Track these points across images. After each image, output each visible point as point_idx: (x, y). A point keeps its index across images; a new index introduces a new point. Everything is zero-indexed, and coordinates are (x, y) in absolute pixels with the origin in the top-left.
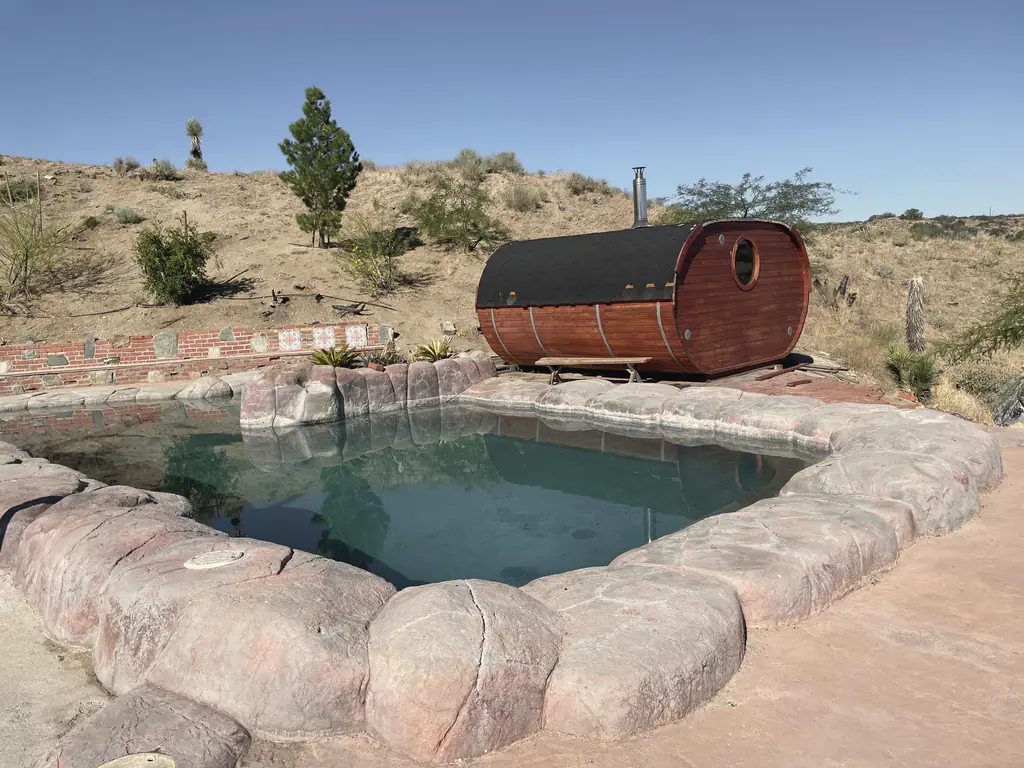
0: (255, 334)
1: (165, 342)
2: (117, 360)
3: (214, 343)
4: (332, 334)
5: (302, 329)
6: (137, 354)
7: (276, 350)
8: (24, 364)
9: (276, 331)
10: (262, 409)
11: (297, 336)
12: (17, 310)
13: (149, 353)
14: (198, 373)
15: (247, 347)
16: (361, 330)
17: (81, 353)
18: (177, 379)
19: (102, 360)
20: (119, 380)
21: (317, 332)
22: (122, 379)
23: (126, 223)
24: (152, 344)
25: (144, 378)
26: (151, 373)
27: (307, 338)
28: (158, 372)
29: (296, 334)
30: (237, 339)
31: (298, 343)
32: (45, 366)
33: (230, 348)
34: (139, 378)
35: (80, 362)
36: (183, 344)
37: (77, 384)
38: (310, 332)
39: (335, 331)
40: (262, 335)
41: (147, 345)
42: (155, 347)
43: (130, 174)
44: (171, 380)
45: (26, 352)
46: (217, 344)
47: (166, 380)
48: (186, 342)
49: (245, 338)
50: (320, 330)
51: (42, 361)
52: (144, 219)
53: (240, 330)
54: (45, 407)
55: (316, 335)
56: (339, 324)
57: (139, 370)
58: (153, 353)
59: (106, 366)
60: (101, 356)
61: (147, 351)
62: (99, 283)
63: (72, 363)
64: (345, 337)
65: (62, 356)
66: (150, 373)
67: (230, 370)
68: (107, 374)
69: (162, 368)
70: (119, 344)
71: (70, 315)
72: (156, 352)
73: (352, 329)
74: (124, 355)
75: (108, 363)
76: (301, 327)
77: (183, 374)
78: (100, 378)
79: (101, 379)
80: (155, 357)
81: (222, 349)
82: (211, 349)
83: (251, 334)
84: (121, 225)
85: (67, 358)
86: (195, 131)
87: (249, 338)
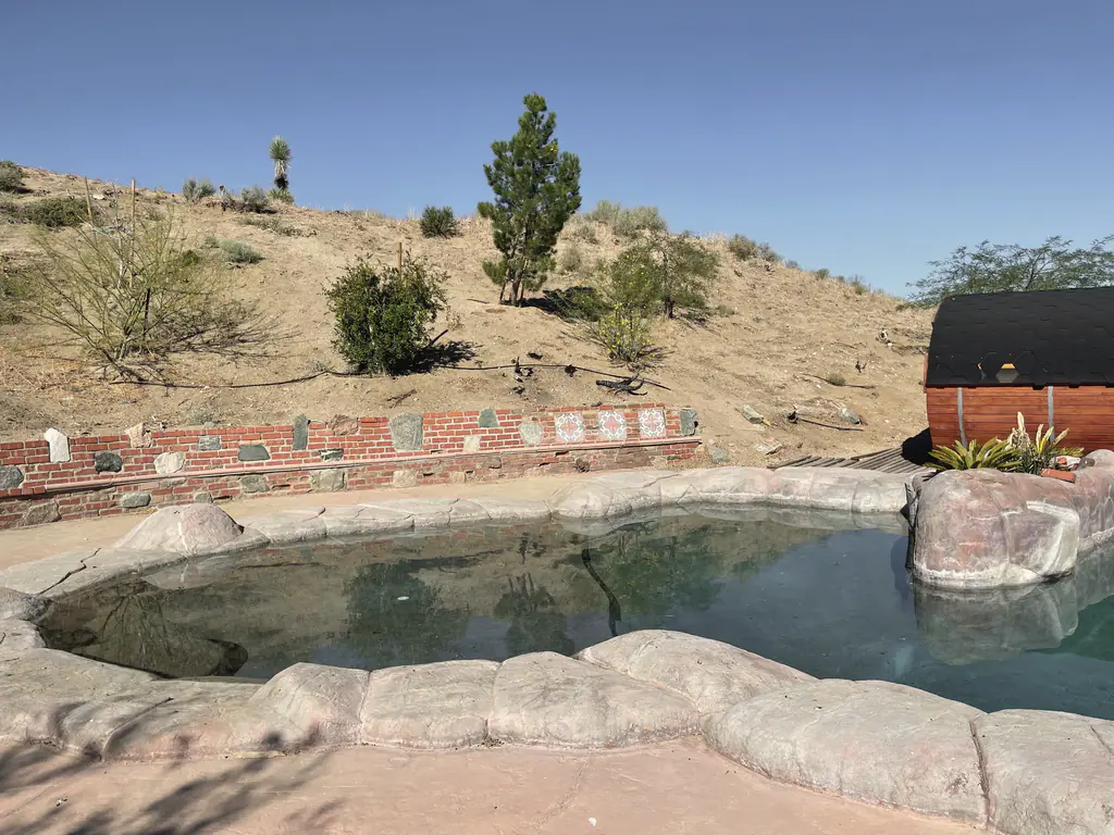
0: (524, 419)
1: (407, 427)
2: (339, 453)
3: (471, 429)
4: (621, 420)
5: (584, 412)
6: (366, 445)
7: (552, 441)
8: (204, 458)
9: (551, 414)
10: (987, 552)
11: (579, 422)
12: (144, 375)
13: (384, 444)
14: (462, 474)
15: (515, 437)
16: (657, 416)
17: (288, 442)
18: (432, 482)
19: (319, 453)
20: (351, 483)
21: (604, 417)
22: (357, 482)
23: (239, 261)
24: (387, 431)
25: (388, 480)
26: (398, 473)
27: (591, 426)
28: (407, 471)
29: (576, 419)
30: (502, 424)
31: (580, 431)
32: (234, 460)
33: (494, 438)
34: (379, 481)
35: (287, 456)
36: (430, 431)
37: (291, 489)
38: (594, 416)
39: (627, 415)
40: (534, 419)
41: (381, 431)
42: (391, 433)
43: (205, 200)
44: (425, 483)
45: (207, 438)
46: (476, 432)
47: (419, 483)
48: (434, 428)
49: (512, 424)
50: (607, 414)
51: (230, 454)
52: (262, 259)
53: (507, 412)
54: (355, 534)
55: (602, 421)
56: (631, 406)
57: (382, 468)
58: (390, 444)
59: (325, 462)
60: (317, 446)
61: (382, 440)
62: (243, 341)
63: (275, 457)
64: (639, 425)
65: (259, 446)
66: (396, 473)
67: (503, 469)
68: (336, 475)
69: (413, 466)
70: (342, 429)
71: (231, 385)
72: (394, 442)
73: (646, 412)
74: (350, 445)
75: (327, 458)
76: (581, 409)
77: (441, 475)
78: (326, 481)
79: (328, 483)
80: (392, 450)
81: (483, 438)
82: (467, 438)
83: (520, 417)
84: (235, 264)
85: (268, 449)
86: (280, 154)
87: (518, 423)
